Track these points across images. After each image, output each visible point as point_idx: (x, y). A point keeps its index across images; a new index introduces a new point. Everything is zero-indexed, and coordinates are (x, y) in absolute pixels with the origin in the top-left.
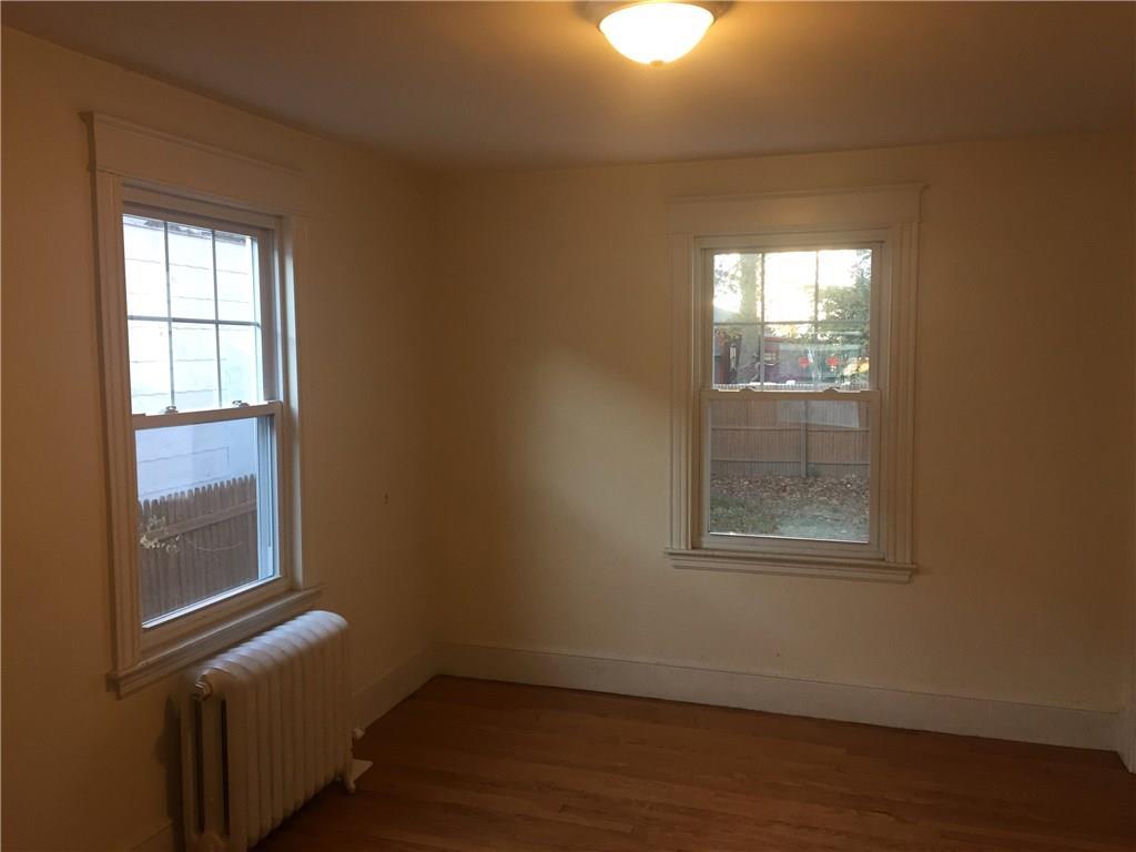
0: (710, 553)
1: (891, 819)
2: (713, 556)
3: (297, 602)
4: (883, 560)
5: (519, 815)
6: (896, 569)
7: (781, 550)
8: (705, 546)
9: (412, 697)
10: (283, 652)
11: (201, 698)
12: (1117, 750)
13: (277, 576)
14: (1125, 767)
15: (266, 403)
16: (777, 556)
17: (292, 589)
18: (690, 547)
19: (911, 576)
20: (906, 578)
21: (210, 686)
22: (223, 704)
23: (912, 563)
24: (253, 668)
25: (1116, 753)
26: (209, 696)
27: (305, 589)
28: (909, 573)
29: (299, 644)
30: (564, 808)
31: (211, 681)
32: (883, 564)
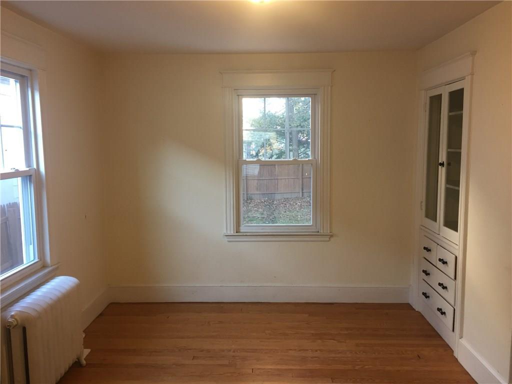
0: (245, 234)
1: (335, 342)
2: (246, 235)
3: (49, 272)
4: (318, 232)
5: (174, 364)
6: (323, 235)
7: (272, 231)
8: (242, 231)
9: (101, 315)
10: (51, 299)
11: (12, 327)
12: (410, 302)
13: (37, 260)
14: (414, 309)
15: (28, 169)
16: (274, 234)
17: (44, 266)
18: (235, 232)
19: (330, 238)
20: (328, 239)
21: (16, 319)
22: (24, 329)
23: (331, 233)
24: (38, 309)
25: (409, 304)
26: (16, 325)
27: (52, 266)
28: (329, 237)
29: (59, 294)
30: (194, 358)
31: (16, 317)
32: (318, 234)
